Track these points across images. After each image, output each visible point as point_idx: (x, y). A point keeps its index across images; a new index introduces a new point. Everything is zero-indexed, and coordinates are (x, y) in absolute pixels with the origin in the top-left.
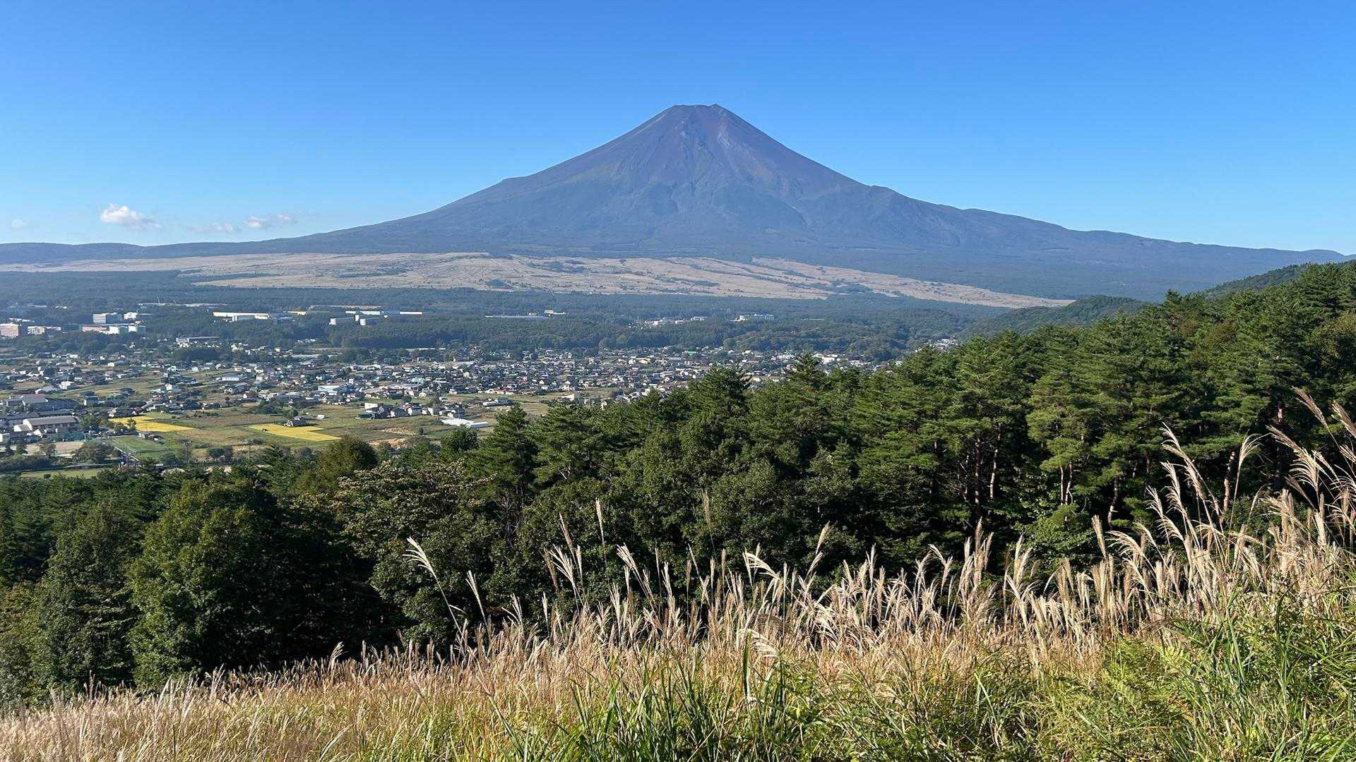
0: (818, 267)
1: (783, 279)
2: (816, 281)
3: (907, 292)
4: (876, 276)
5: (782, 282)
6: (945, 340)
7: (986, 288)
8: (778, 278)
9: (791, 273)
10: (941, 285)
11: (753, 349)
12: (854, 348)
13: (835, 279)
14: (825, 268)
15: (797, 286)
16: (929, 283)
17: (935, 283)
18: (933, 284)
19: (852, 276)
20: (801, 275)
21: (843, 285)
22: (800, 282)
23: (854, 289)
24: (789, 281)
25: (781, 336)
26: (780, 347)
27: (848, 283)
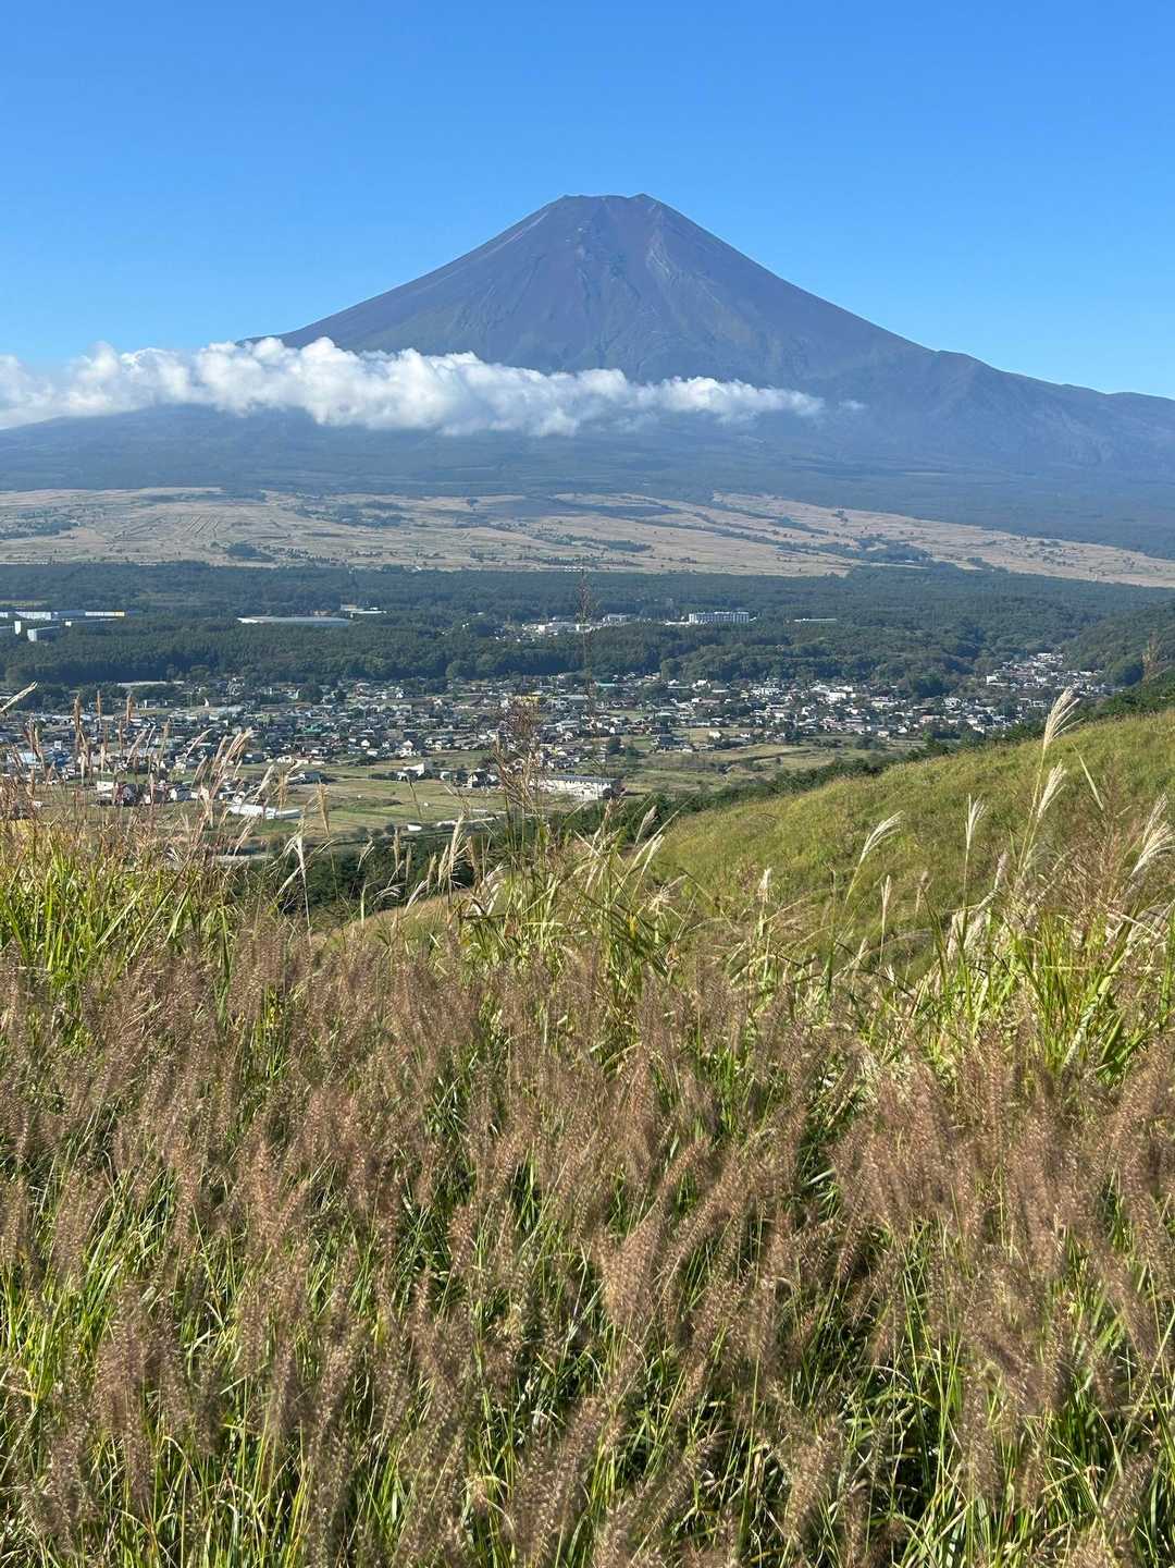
0: (836, 511)
1: (769, 536)
2: (830, 539)
3: (995, 560)
4: (943, 527)
5: (768, 541)
6: (1042, 655)
7: (1137, 549)
8: (761, 534)
9: (784, 522)
10: (1056, 545)
11: (711, 677)
12: (882, 674)
13: (866, 536)
14: (847, 513)
15: (794, 548)
16: (1034, 541)
17: (1046, 541)
18: (1042, 544)
19: (894, 527)
20: (803, 528)
21: (878, 546)
22: (799, 541)
23: (898, 552)
24: (781, 539)
25: (759, 655)
26: (757, 673)
27: (887, 543)
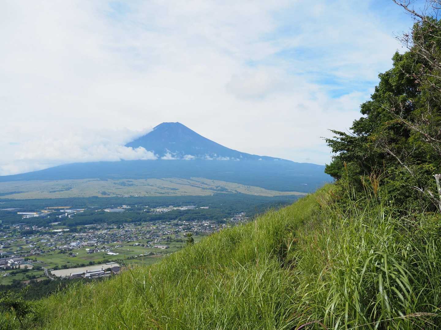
0: (212, 180)
1: (200, 186)
2: (210, 187)
3: (239, 190)
4: (231, 183)
5: (199, 187)
8: (199, 186)
9: (203, 183)
10: (250, 187)
11: (186, 220)
13: (217, 186)
14: (214, 181)
15: (204, 189)
16: (246, 186)
17: (248, 186)
18: (248, 187)
19: (222, 184)
20: (206, 184)
21: (219, 188)
22: (205, 187)
23: (223, 189)
24: (202, 187)
25: (194, 216)
26: (193, 220)
27: (221, 187)
